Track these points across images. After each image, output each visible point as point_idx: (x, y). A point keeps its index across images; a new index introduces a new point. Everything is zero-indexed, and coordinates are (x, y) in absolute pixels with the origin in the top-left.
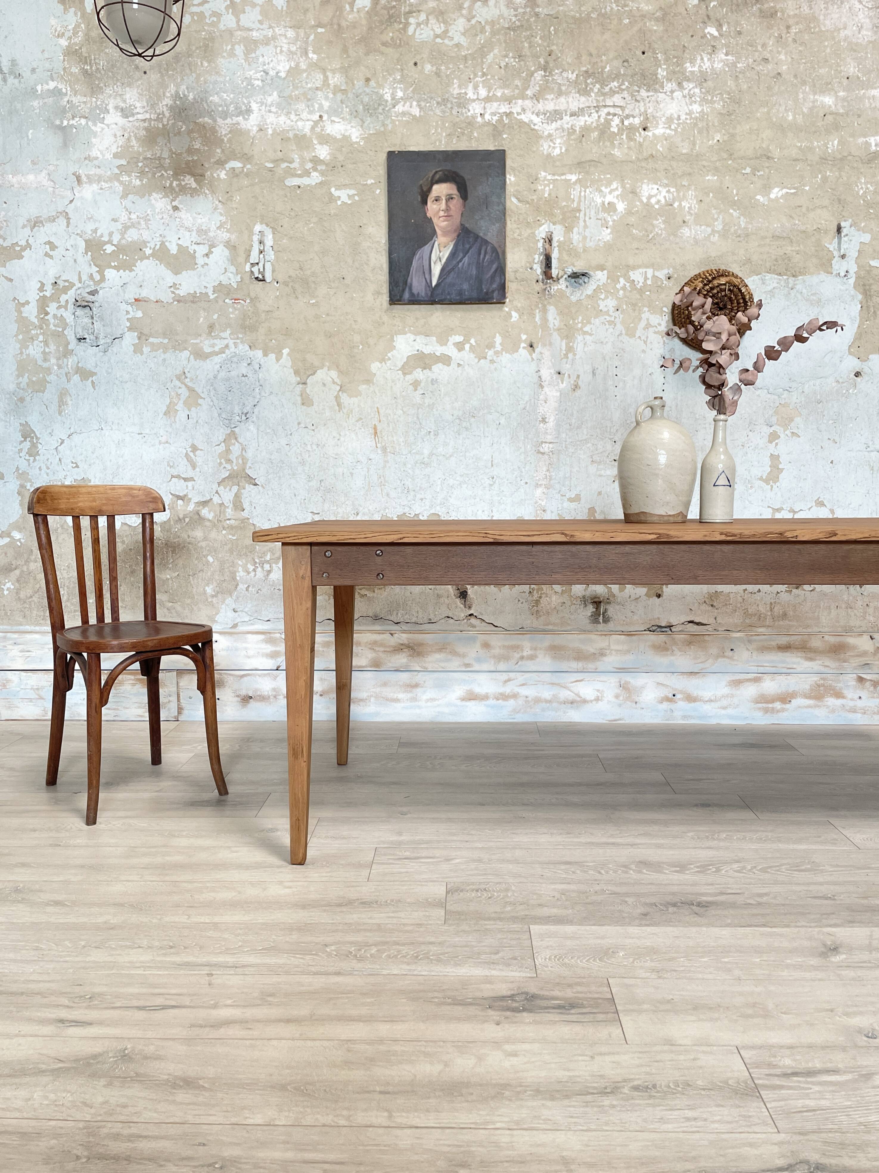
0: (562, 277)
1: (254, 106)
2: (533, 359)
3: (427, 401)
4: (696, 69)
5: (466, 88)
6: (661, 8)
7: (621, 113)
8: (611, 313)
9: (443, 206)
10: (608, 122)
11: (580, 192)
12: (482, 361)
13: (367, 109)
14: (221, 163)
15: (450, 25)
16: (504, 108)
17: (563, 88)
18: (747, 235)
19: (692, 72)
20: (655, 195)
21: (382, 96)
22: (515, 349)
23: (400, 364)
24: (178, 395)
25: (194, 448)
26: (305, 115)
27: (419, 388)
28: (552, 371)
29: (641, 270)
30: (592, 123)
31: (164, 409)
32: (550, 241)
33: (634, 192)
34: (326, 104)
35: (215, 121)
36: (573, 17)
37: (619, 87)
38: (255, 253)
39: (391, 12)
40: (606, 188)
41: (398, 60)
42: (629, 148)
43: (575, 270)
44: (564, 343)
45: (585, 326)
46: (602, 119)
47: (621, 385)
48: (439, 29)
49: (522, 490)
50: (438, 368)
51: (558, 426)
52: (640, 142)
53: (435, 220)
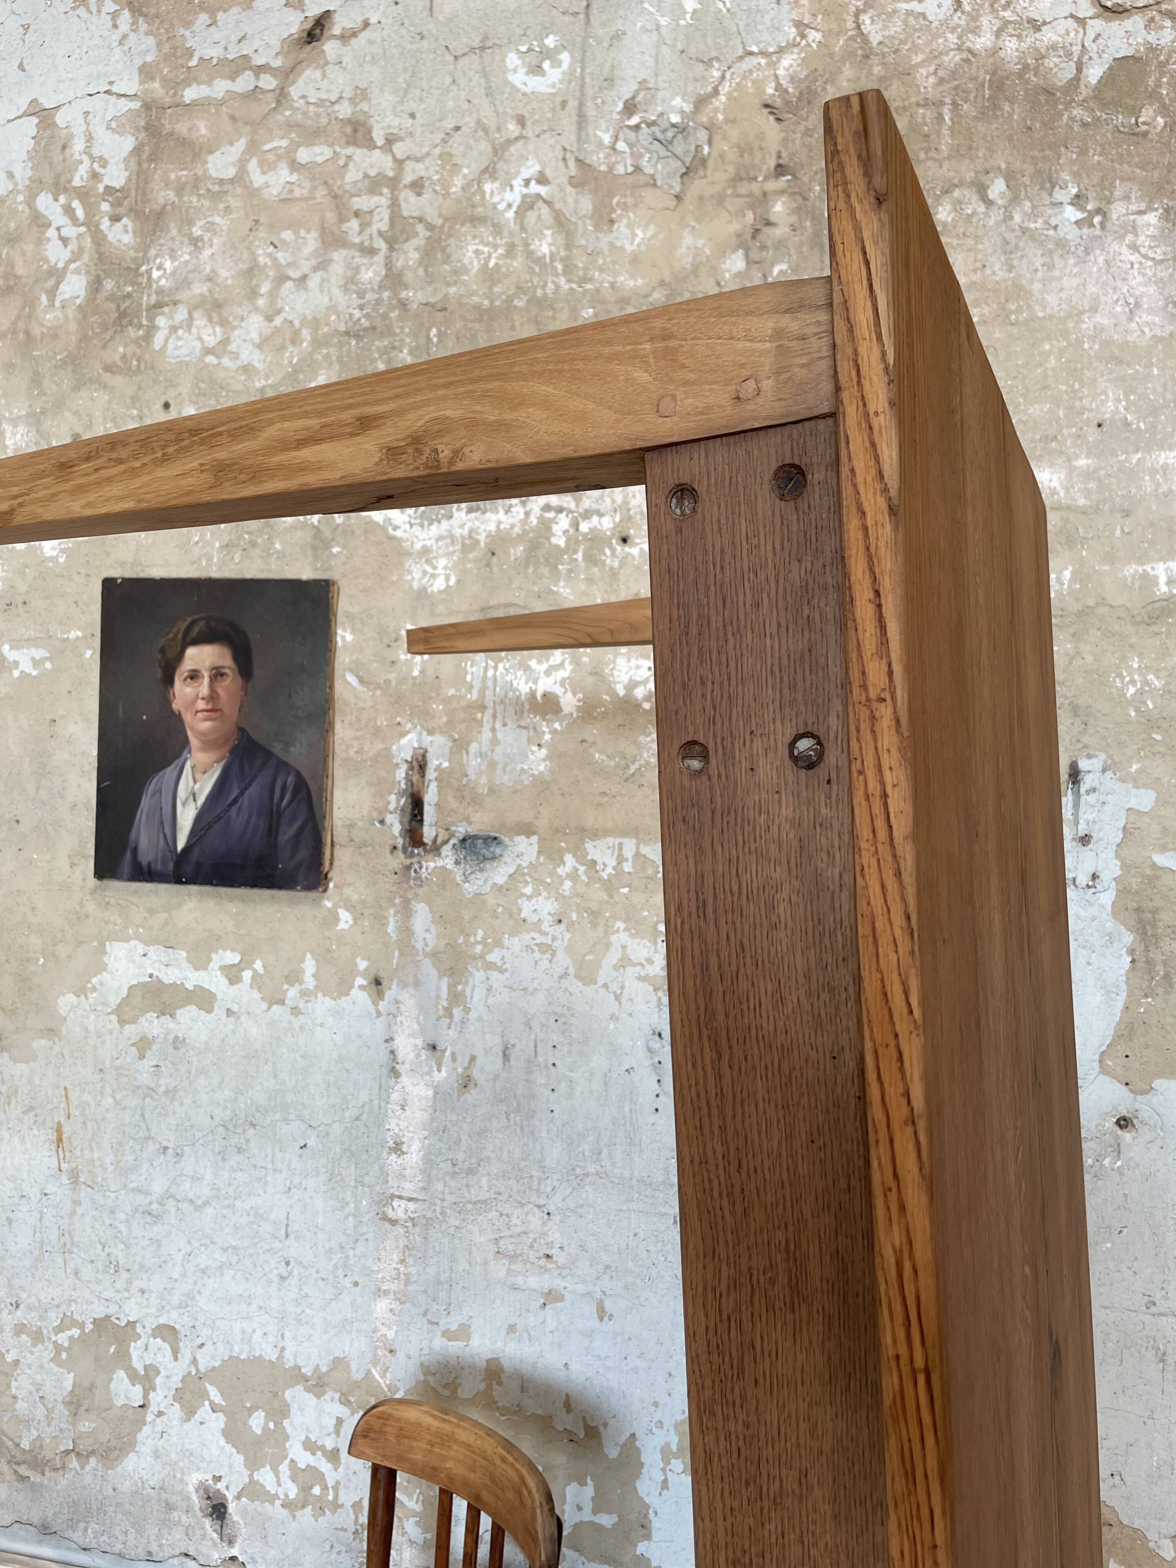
0: (446, 842)
2: (379, 1014)
3: (165, 1082)
6: (662, 283)
7: (572, 505)
8: (545, 927)
9: (204, 688)
10: (545, 527)
11: (486, 669)
12: (275, 1008)
15: (234, 328)
20: (645, 682)
22: (343, 988)
23: (113, 1002)
27: (148, 1054)
28: (419, 1042)
29: (610, 840)
30: (513, 526)
32: (421, 767)
33: (597, 673)
36: (477, 307)
39: (122, 307)
40: (540, 662)
41: (135, 399)
42: (589, 580)
43: (472, 830)
44: (444, 984)
45: (491, 951)
46: (534, 521)
47: (563, 1087)
48: (211, 336)
49: (346, 1298)
50: (188, 1015)
51: (429, 1163)
52: (612, 568)
53: (187, 717)
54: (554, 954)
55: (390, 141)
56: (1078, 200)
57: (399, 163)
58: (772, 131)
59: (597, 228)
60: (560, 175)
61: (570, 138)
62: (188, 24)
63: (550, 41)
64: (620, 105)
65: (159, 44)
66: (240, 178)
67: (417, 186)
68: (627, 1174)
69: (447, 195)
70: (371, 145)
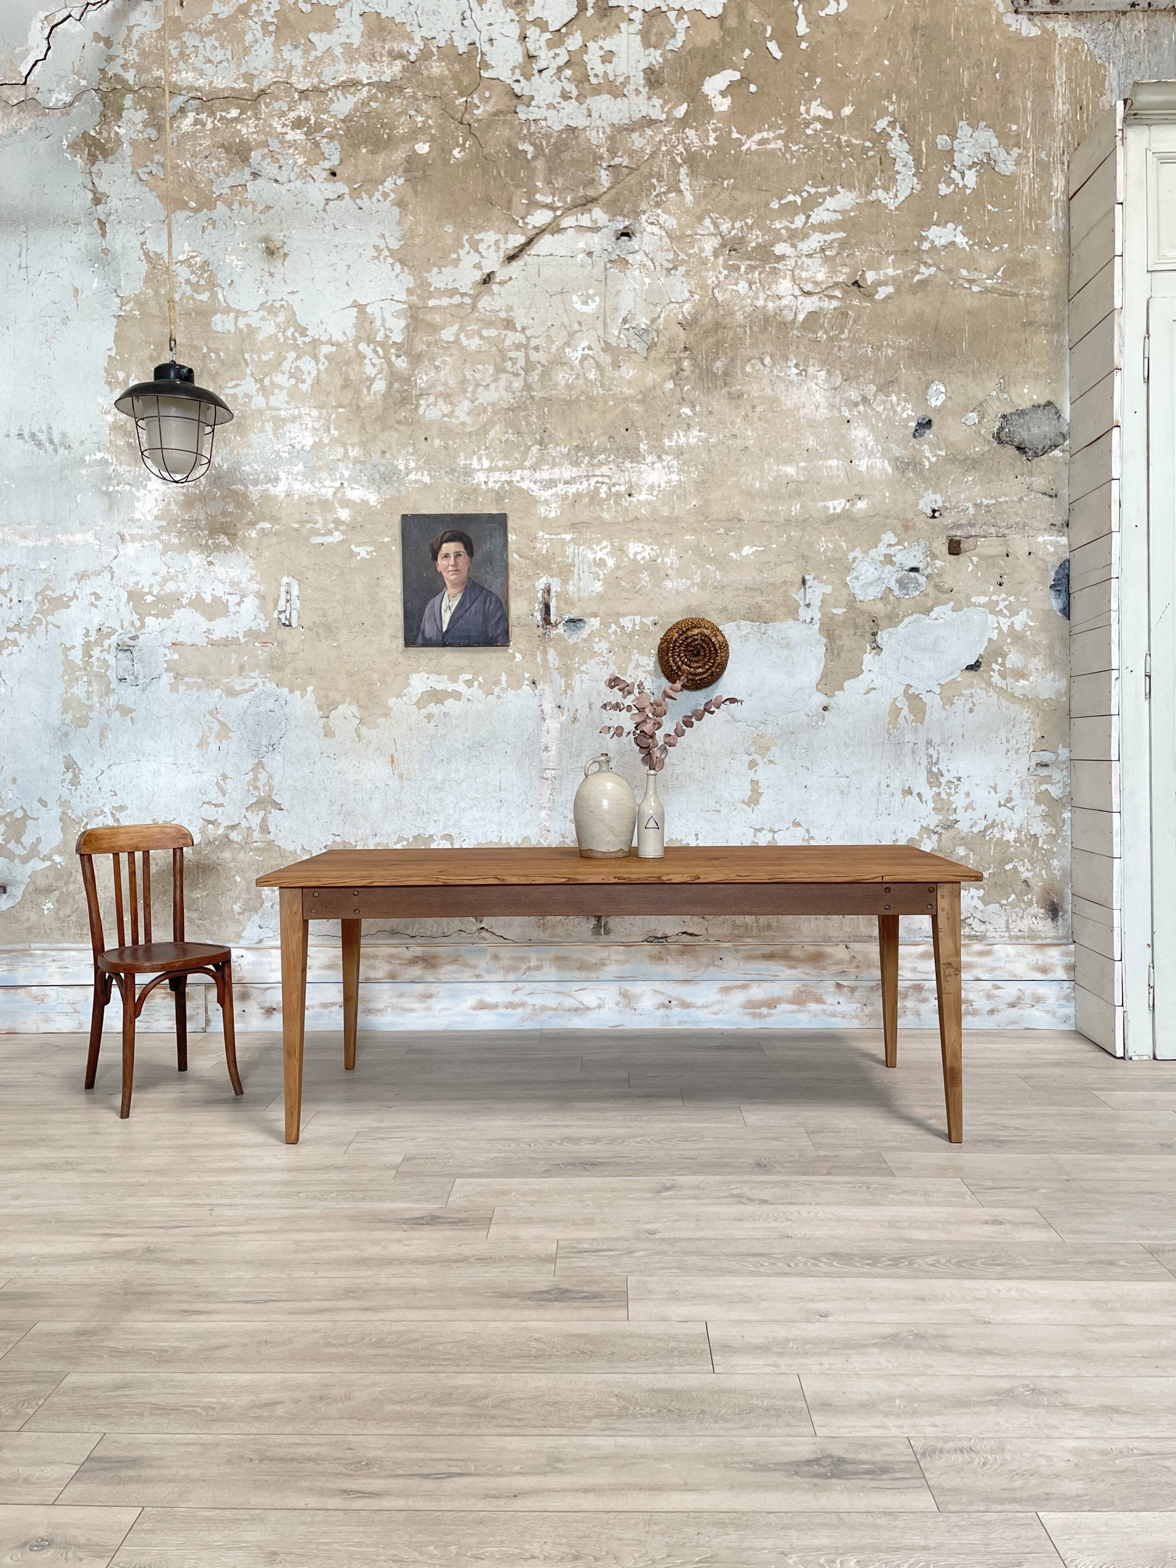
0: (560, 622)
1: (282, 475)
2: (535, 695)
3: (440, 732)
4: (673, 443)
5: (472, 459)
7: (608, 481)
8: (604, 654)
9: (452, 561)
10: (597, 490)
11: (574, 549)
12: (489, 696)
13: (383, 478)
14: (252, 524)
15: (456, 406)
16: (505, 477)
17: (557, 460)
18: (723, 587)
19: (670, 447)
20: (641, 552)
21: (396, 467)
22: (519, 686)
23: (415, 699)
24: (211, 729)
25: (225, 777)
26: (327, 483)
27: (432, 720)
28: (553, 705)
29: (630, 617)
30: (583, 490)
31: (197, 741)
32: (549, 592)
33: (621, 550)
34: (347, 474)
35: (247, 487)
36: (564, 400)
37: (606, 459)
38: (283, 602)
39: (404, 395)
40: (597, 546)
41: (411, 436)
42: (617, 511)
43: (572, 617)
44: (563, 681)
45: (581, 666)
46: (592, 487)
48: (446, 409)
49: (528, 812)
50: (449, 702)
51: (560, 754)
52: (625, 506)
53: (445, 574)
54: (609, 665)
55: (524, 329)
56: (797, 366)
57: (528, 338)
58: (682, 334)
59: (614, 369)
60: (597, 347)
61: (601, 332)
62: (428, 272)
63: (591, 292)
64: (621, 320)
65: (415, 280)
66: (457, 341)
67: (537, 348)
69: (549, 353)
70: (516, 330)
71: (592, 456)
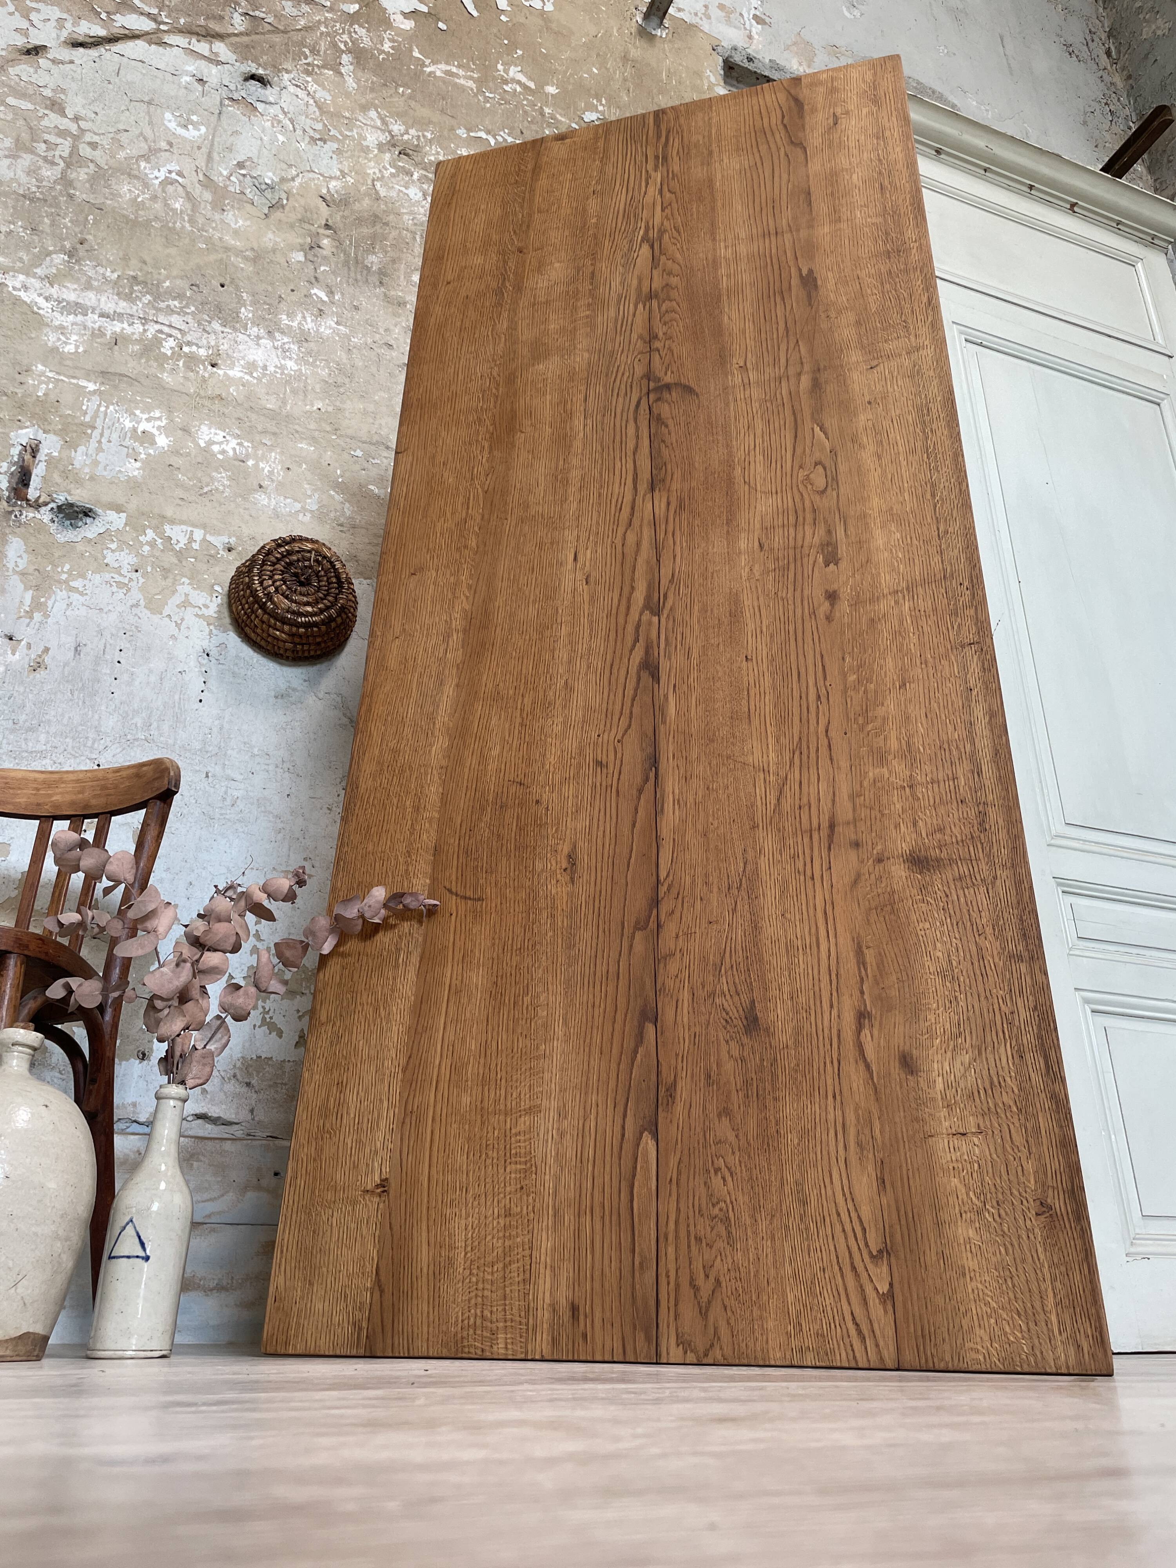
0: (45, 504)
6: (252, 248)
8: (124, 571)
10: (157, 342)
11: (99, 405)
17: (95, 283)
19: (289, 327)
20: (220, 443)
29: (184, 527)
30: (133, 334)
32: (34, 451)
33: (185, 430)
36: (125, 217)
37: (181, 308)
40: (142, 413)
42: (186, 378)
43: (71, 500)
44: (28, 596)
45: (73, 580)
46: (149, 335)
47: (126, 677)
52: (203, 377)
54: (129, 590)
55: (77, 118)
57: (82, 130)
58: (324, 208)
59: (214, 209)
60: (192, 177)
61: (201, 164)
63: (194, 118)
64: (235, 163)
67: (93, 145)
68: (171, 742)
69: (113, 157)
70: (64, 116)
71: (158, 297)
